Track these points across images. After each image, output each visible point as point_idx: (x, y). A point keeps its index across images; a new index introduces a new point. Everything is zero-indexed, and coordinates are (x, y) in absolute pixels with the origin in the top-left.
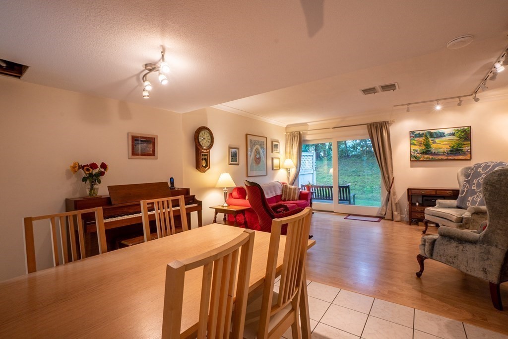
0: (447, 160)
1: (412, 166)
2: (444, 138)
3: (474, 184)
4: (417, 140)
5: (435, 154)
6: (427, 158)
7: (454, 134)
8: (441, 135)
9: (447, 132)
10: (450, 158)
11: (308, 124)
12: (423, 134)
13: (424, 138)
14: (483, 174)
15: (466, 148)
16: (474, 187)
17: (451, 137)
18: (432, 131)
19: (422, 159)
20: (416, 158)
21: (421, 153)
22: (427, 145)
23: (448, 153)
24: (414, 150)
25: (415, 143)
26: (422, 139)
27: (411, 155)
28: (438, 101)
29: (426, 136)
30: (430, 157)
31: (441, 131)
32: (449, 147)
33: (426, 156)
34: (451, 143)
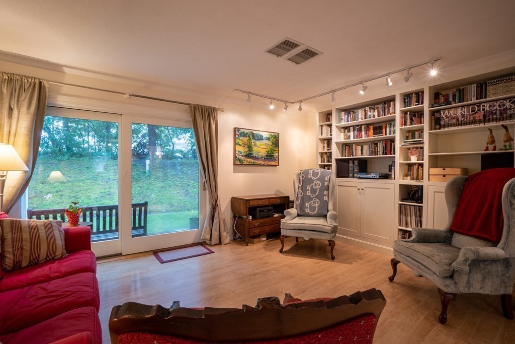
0: (264, 165)
1: (234, 172)
2: (262, 141)
3: (308, 190)
4: (241, 140)
5: (256, 158)
6: (250, 162)
7: (268, 139)
8: (260, 138)
9: (265, 135)
10: (266, 163)
11: (65, 69)
12: (247, 133)
13: (247, 138)
14: (314, 180)
15: (276, 155)
16: (309, 193)
17: (267, 142)
18: (254, 132)
19: (245, 163)
20: (240, 162)
21: (245, 156)
22: (250, 148)
23: (265, 158)
24: (239, 151)
25: (240, 143)
26: (246, 139)
27: (235, 157)
28: (272, 99)
29: (249, 136)
30: (252, 161)
31: (261, 133)
32: (266, 152)
33: (249, 160)
34: (267, 148)
